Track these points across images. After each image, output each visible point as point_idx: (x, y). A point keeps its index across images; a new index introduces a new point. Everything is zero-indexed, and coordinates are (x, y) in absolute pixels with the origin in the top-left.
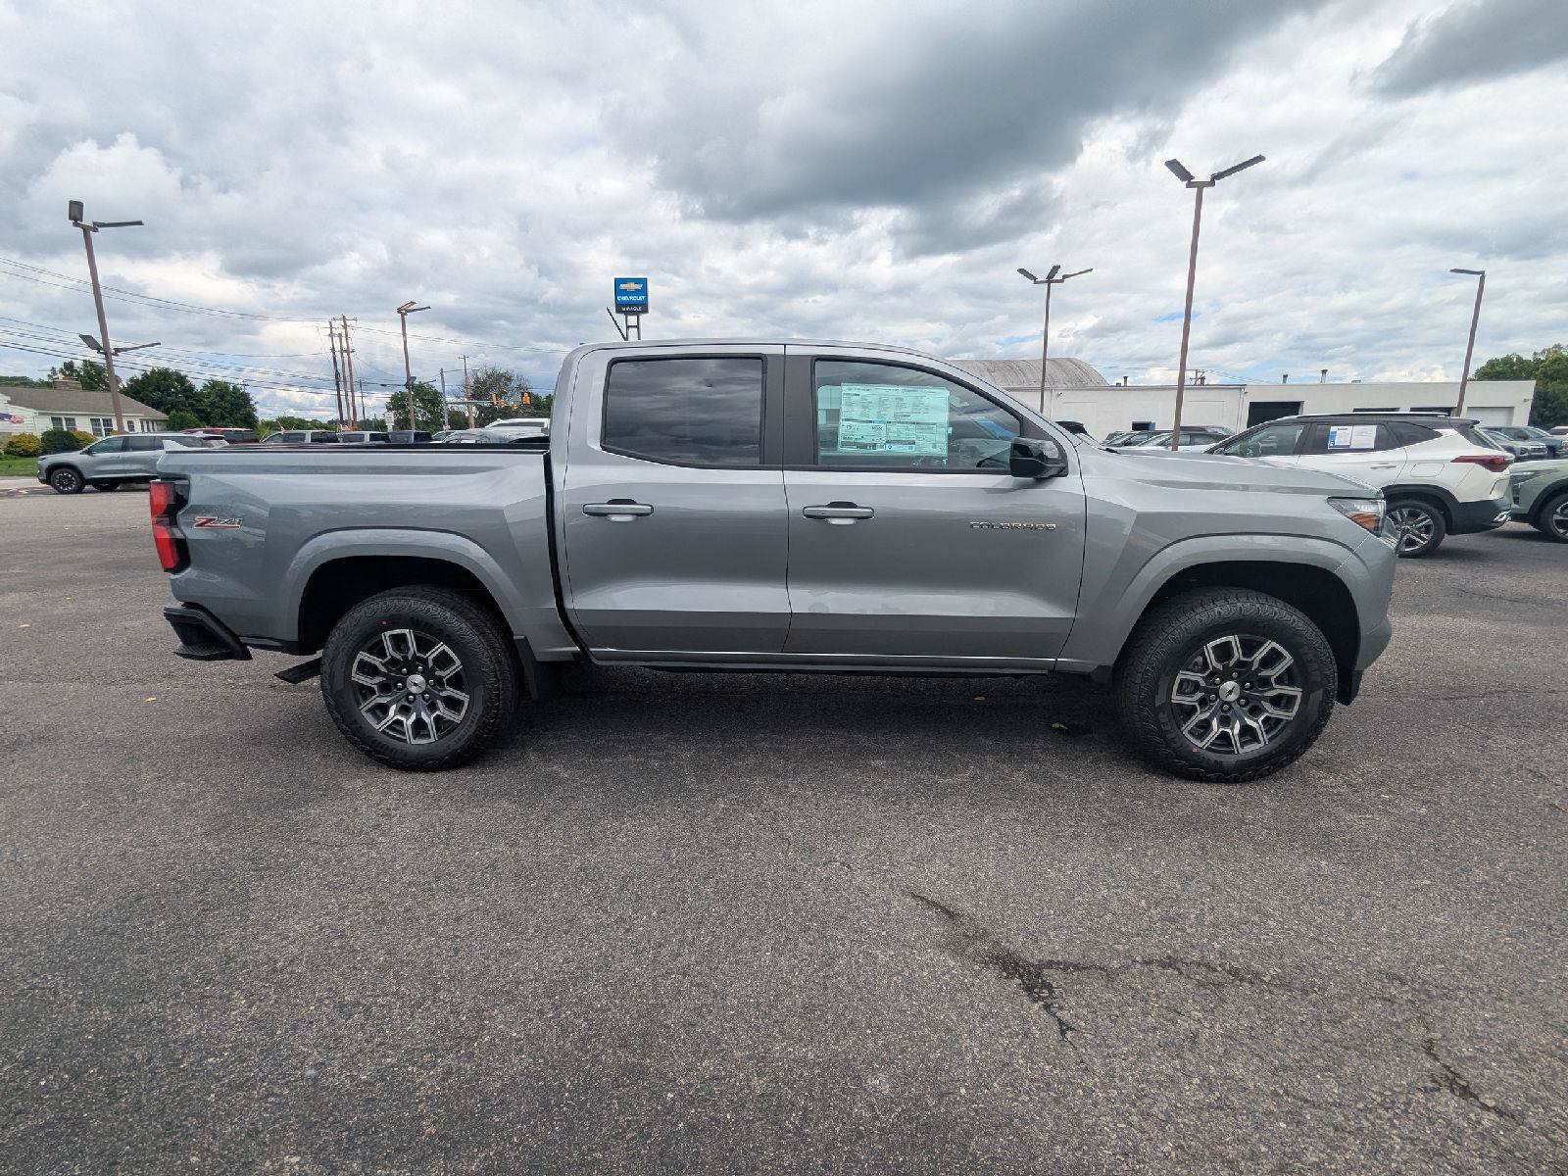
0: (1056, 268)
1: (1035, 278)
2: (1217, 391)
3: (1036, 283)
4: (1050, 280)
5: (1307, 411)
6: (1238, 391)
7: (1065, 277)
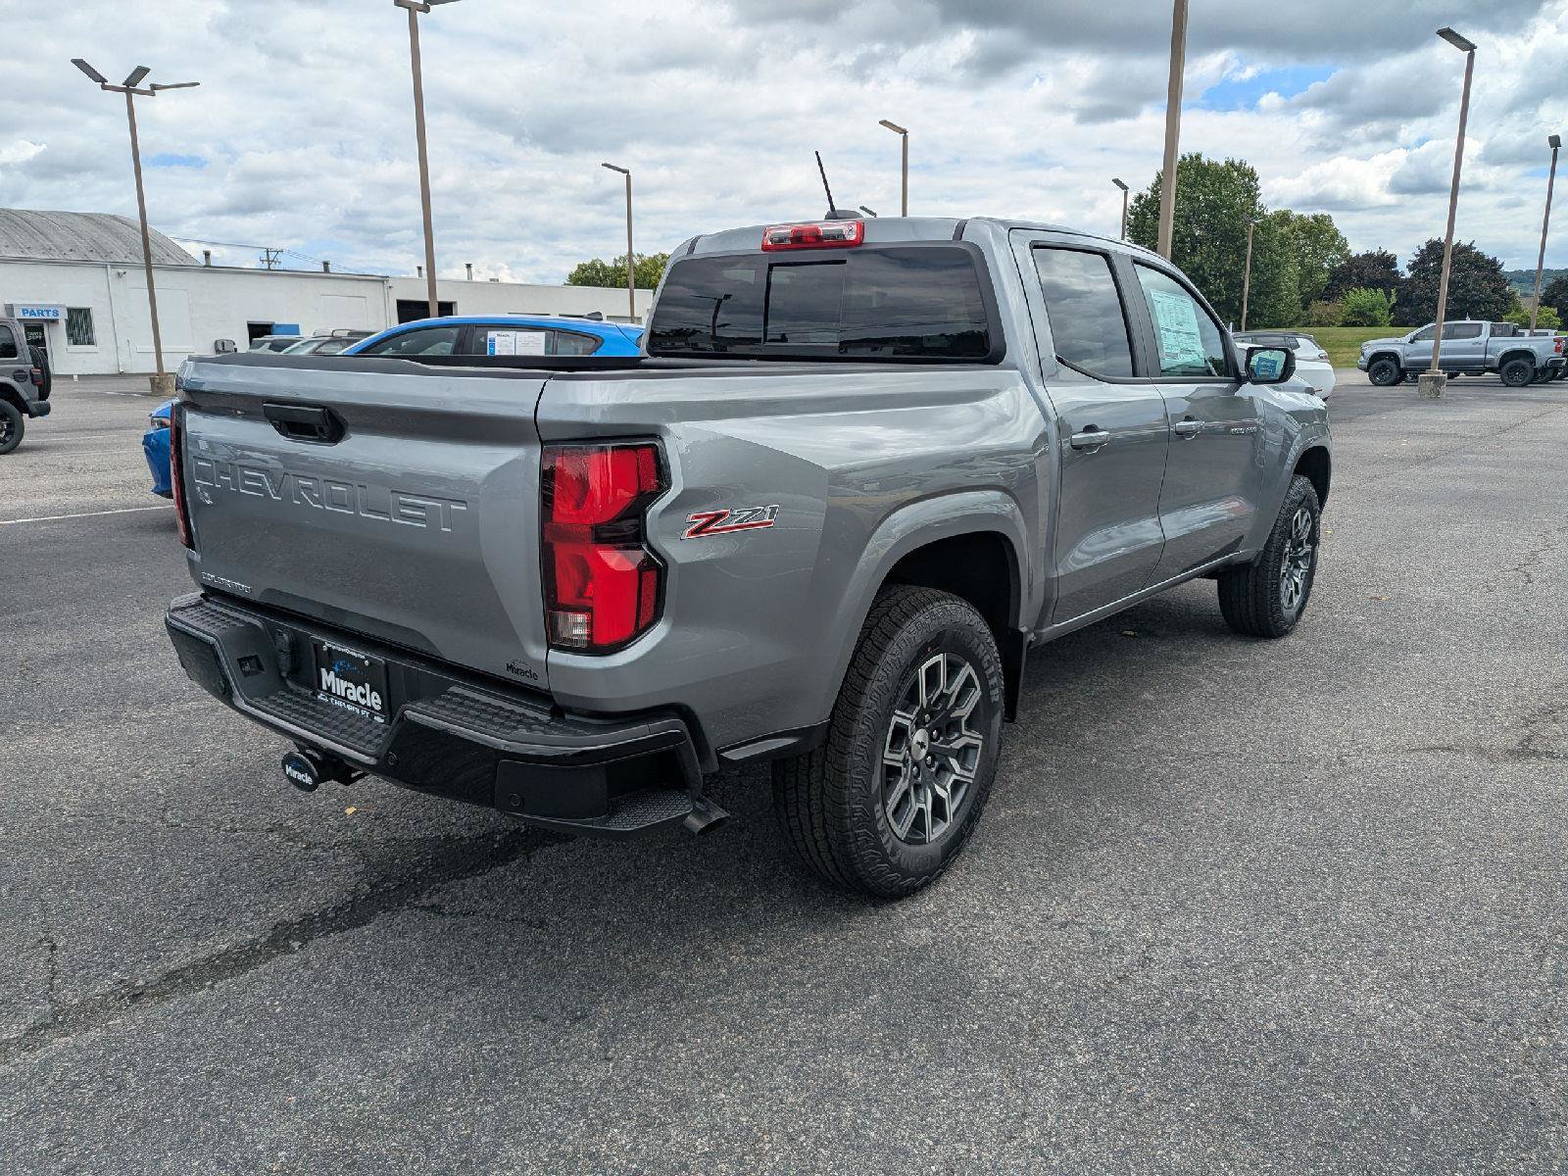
0: (141, 72)
1: (103, 81)
2: (355, 283)
3: (104, 88)
4: (130, 87)
5: (462, 314)
6: (381, 284)
7: (154, 87)
